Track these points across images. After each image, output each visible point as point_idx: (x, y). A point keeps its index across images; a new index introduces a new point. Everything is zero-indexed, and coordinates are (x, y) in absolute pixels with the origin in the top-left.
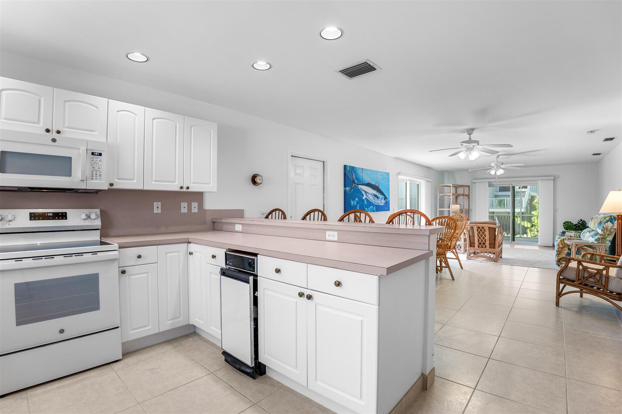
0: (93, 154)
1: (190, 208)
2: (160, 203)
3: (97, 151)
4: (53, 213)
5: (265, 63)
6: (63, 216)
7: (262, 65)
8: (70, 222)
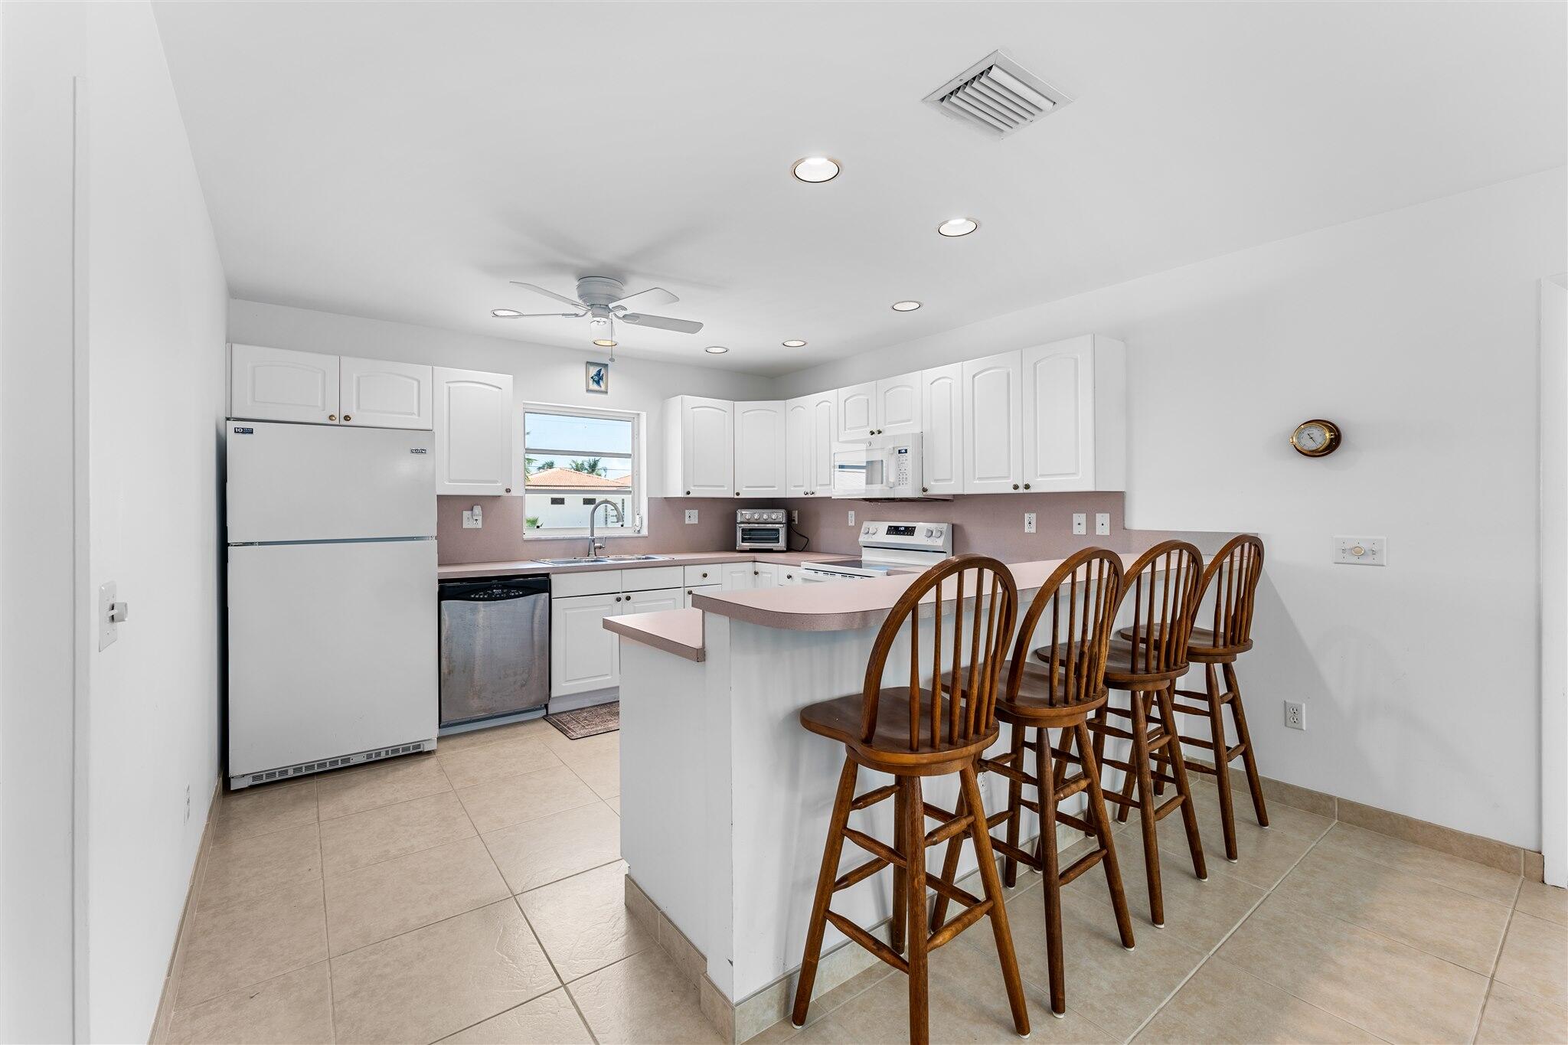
0: (900, 452)
1: (1091, 524)
2: (1033, 516)
3: (903, 449)
4: (905, 527)
5: (964, 220)
6: (909, 531)
7: (957, 226)
8: (918, 539)
